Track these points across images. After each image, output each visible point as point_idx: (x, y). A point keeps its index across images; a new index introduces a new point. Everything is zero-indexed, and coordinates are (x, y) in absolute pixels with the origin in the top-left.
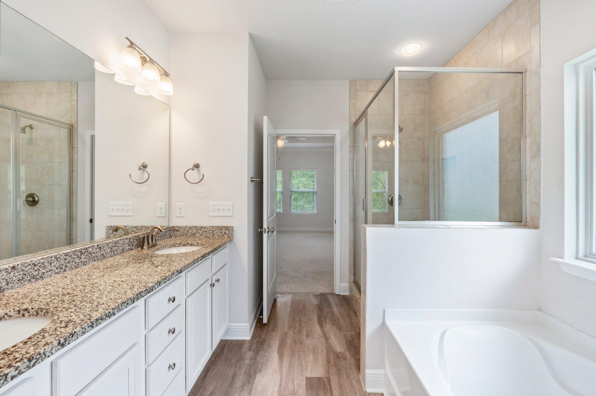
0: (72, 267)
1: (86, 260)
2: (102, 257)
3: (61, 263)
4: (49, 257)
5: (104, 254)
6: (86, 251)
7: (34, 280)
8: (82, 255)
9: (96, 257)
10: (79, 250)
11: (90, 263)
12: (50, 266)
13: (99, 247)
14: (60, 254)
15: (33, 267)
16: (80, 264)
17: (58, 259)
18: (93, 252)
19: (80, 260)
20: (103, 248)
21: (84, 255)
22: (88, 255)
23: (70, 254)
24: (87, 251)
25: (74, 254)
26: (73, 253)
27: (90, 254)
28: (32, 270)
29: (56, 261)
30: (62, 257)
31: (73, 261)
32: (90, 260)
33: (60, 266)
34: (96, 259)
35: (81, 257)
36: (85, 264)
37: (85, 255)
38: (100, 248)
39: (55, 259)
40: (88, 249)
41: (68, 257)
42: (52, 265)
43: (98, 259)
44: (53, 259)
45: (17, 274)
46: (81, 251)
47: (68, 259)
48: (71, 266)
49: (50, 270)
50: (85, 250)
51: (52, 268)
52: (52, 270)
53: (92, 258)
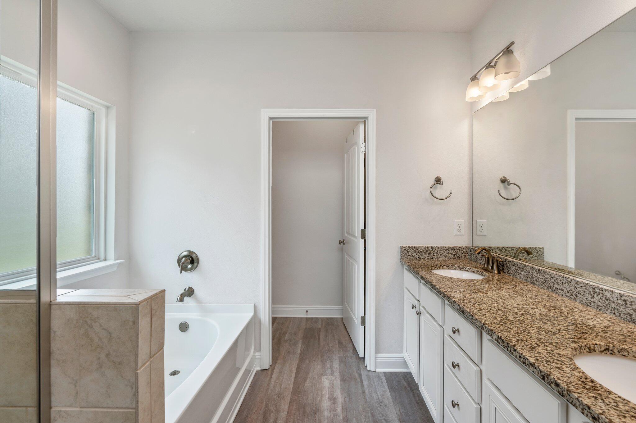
0: (582, 301)
1: (600, 304)
2: (628, 318)
3: (571, 289)
4: (561, 276)
5: (633, 316)
6: (601, 292)
7: (550, 290)
8: (596, 294)
9: (616, 310)
10: (591, 285)
11: (607, 312)
12: (562, 286)
13: (623, 298)
14: (571, 279)
15: (550, 278)
16: (592, 304)
17: (569, 283)
18: (611, 299)
19: (592, 300)
20: (631, 305)
21: (597, 295)
22: (604, 299)
23: (581, 285)
24: (602, 294)
25: (585, 287)
26: (584, 285)
27: (607, 300)
28: (548, 279)
29: (567, 283)
30: (572, 283)
31: (584, 295)
32: (606, 308)
33: (570, 291)
34: (617, 314)
35: (594, 296)
36: (600, 310)
37: (599, 296)
38: (625, 301)
39: (567, 281)
40: (604, 291)
41: (579, 286)
42: (564, 285)
43: (621, 316)
44: (564, 279)
45: (541, 277)
46: (594, 289)
47: (579, 289)
48: (581, 299)
49: (562, 290)
50: (599, 290)
51: (563, 288)
52: (564, 291)
53: (610, 308)
